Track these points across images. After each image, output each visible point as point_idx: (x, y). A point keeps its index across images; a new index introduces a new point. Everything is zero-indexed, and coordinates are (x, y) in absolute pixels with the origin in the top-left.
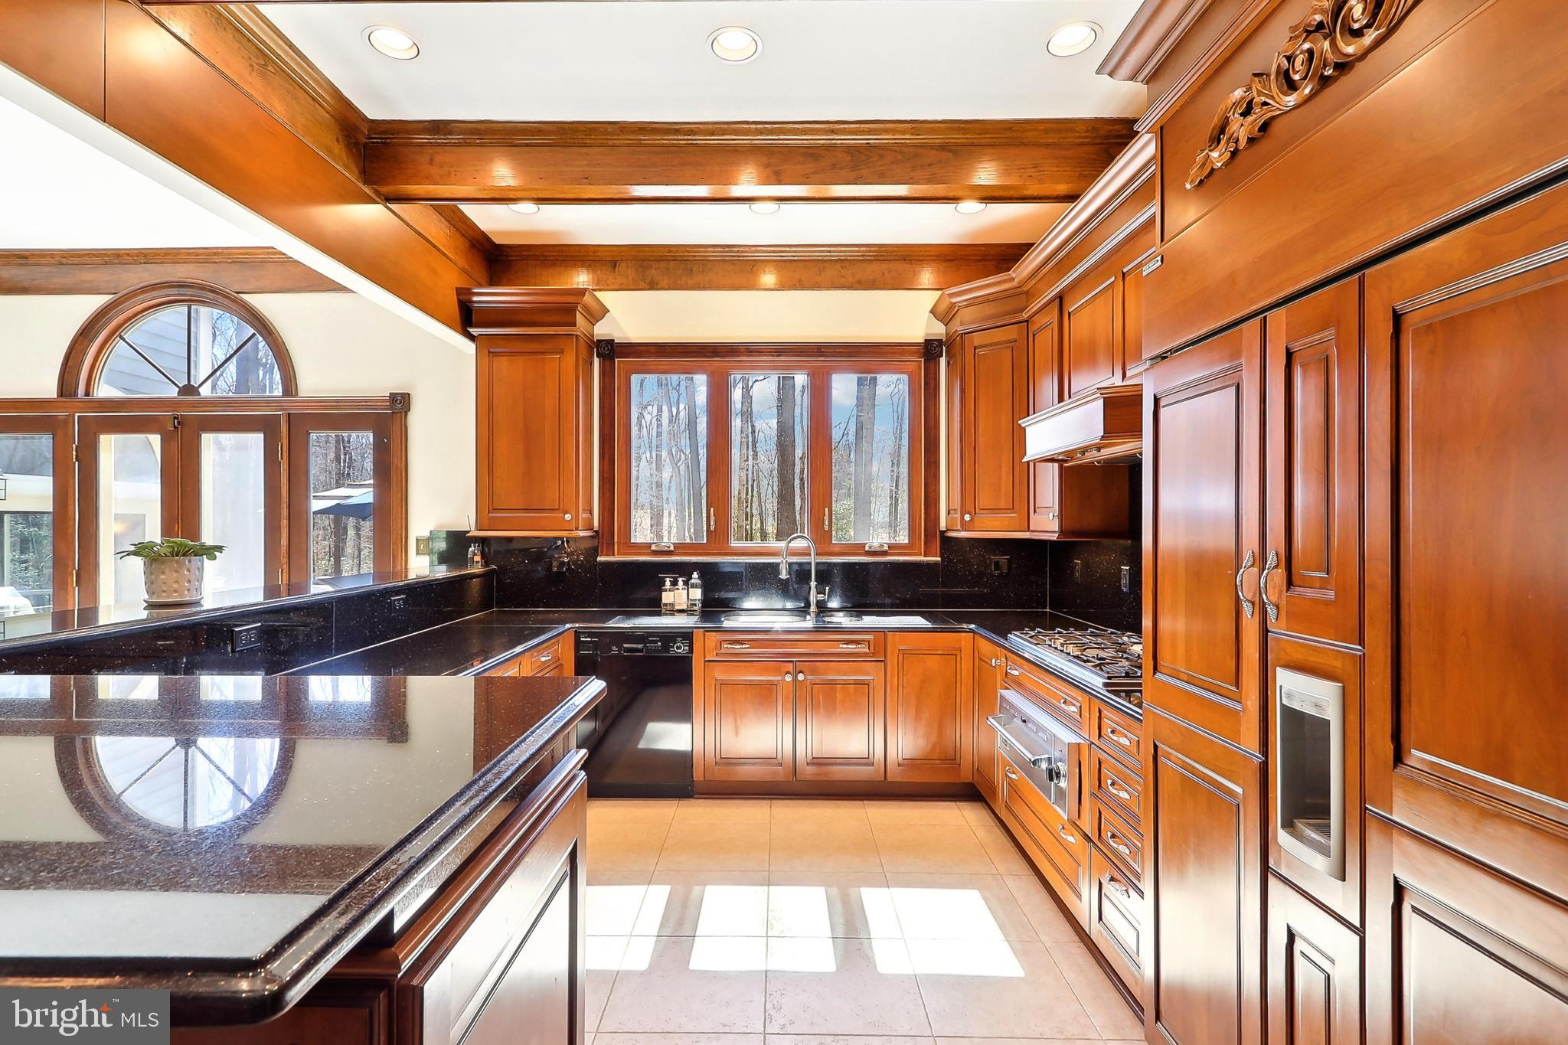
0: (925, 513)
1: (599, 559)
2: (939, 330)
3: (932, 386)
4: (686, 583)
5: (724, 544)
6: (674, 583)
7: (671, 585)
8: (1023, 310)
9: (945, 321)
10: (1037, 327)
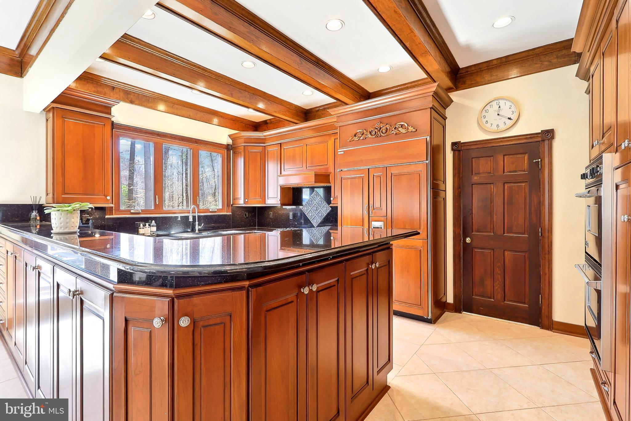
0: (227, 199)
1: (106, 217)
2: (230, 142)
3: (229, 159)
4: (149, 225)
5: (161, 209)
6: (145, 225)
7: (143, 226)
8: (264, 143)
9: (233, 139)
10: (270, 149)
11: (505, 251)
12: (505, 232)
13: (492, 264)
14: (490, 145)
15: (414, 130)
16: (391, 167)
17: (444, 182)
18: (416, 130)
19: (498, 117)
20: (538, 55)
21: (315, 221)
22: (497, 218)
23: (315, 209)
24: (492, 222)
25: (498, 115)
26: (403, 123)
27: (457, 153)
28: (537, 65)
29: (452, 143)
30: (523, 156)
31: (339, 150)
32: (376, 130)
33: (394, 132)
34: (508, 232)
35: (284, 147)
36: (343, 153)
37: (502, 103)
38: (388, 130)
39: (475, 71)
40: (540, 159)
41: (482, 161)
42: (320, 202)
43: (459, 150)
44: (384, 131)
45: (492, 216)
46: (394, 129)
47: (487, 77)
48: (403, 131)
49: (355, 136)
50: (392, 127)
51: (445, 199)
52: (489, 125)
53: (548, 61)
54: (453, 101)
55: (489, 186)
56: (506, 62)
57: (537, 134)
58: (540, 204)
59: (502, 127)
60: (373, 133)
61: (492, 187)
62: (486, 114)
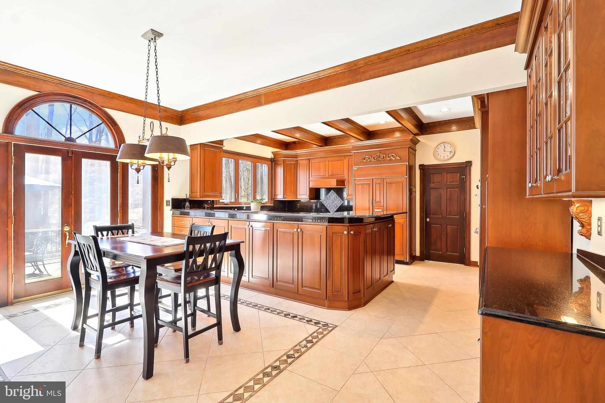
0: (271, 195)
3: (272, 168)
8: (297, 158)
9: (274, 155)
10: (301, 162)
11: (448, 226)
12: (448, 215)
13: (441, 233)
14: (440, 167)
15: (399, 159)
16: (387, 179)
17: (415, 187)
18: (401, 159)
19: (445, 152)
20: (464, 121)
21: (332, 210)
22: (443, 207)
23: (332, 202)
24: (441, 209)
25: (444, 151)
26: (393, 154)
27: (422, 170)
28: (464, 127)
29: (419, 165)
30: (456, 174)
31: (353, 167)
32: (377, 157)
33: (388, 159)
34: (449, 215)
35: (312, 161)
36: (356, 169)
37: (446, 145)
38: (385, 158)
39: (432, 126)
40: (465, 176)
41: (436, 176)
42: (336, 198)
43: (424, 169)
44: (382, 158)
45: (441, 206)
46: (388, 157)
47: (438, 130)
48: (394, 159)
49: (364, 159)
50: (387, 156)
51: (415, 197)
52: (439, 156)
53: (469, 125)
54: (420, 141)
55: (439, 189)
56: (448, 123)
57: (463, 163)
58: (465, 200)
59: (446, 158)
60: (375, 158)
61: (441, 190)
62: (438, 150)
